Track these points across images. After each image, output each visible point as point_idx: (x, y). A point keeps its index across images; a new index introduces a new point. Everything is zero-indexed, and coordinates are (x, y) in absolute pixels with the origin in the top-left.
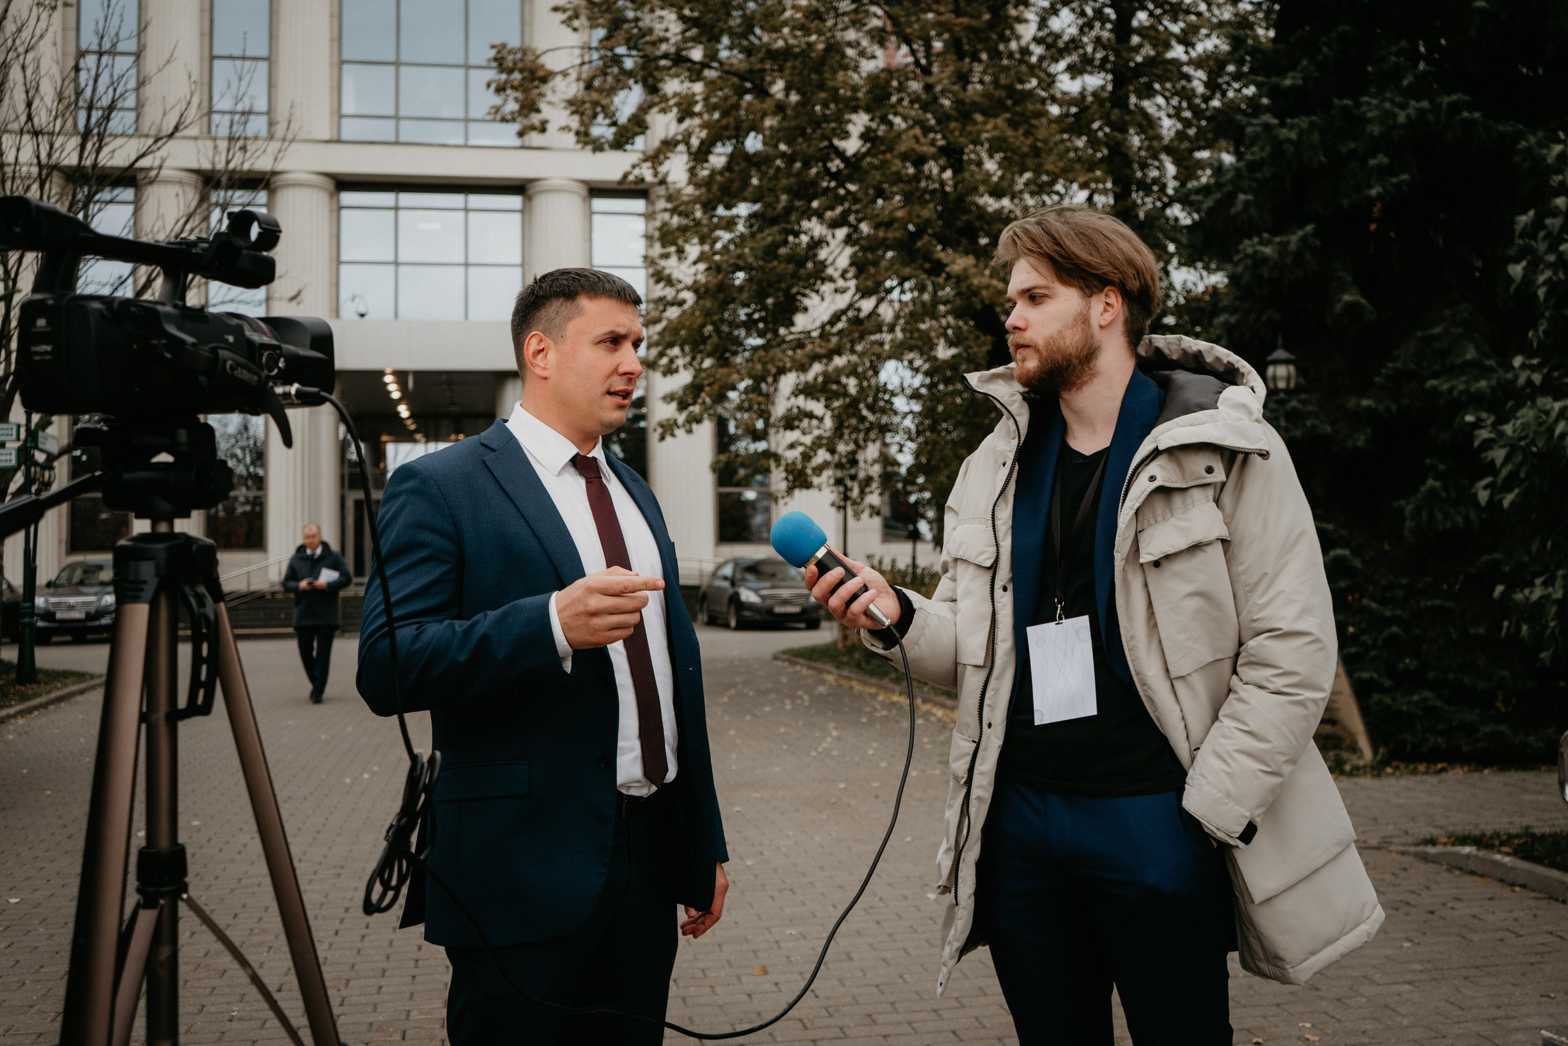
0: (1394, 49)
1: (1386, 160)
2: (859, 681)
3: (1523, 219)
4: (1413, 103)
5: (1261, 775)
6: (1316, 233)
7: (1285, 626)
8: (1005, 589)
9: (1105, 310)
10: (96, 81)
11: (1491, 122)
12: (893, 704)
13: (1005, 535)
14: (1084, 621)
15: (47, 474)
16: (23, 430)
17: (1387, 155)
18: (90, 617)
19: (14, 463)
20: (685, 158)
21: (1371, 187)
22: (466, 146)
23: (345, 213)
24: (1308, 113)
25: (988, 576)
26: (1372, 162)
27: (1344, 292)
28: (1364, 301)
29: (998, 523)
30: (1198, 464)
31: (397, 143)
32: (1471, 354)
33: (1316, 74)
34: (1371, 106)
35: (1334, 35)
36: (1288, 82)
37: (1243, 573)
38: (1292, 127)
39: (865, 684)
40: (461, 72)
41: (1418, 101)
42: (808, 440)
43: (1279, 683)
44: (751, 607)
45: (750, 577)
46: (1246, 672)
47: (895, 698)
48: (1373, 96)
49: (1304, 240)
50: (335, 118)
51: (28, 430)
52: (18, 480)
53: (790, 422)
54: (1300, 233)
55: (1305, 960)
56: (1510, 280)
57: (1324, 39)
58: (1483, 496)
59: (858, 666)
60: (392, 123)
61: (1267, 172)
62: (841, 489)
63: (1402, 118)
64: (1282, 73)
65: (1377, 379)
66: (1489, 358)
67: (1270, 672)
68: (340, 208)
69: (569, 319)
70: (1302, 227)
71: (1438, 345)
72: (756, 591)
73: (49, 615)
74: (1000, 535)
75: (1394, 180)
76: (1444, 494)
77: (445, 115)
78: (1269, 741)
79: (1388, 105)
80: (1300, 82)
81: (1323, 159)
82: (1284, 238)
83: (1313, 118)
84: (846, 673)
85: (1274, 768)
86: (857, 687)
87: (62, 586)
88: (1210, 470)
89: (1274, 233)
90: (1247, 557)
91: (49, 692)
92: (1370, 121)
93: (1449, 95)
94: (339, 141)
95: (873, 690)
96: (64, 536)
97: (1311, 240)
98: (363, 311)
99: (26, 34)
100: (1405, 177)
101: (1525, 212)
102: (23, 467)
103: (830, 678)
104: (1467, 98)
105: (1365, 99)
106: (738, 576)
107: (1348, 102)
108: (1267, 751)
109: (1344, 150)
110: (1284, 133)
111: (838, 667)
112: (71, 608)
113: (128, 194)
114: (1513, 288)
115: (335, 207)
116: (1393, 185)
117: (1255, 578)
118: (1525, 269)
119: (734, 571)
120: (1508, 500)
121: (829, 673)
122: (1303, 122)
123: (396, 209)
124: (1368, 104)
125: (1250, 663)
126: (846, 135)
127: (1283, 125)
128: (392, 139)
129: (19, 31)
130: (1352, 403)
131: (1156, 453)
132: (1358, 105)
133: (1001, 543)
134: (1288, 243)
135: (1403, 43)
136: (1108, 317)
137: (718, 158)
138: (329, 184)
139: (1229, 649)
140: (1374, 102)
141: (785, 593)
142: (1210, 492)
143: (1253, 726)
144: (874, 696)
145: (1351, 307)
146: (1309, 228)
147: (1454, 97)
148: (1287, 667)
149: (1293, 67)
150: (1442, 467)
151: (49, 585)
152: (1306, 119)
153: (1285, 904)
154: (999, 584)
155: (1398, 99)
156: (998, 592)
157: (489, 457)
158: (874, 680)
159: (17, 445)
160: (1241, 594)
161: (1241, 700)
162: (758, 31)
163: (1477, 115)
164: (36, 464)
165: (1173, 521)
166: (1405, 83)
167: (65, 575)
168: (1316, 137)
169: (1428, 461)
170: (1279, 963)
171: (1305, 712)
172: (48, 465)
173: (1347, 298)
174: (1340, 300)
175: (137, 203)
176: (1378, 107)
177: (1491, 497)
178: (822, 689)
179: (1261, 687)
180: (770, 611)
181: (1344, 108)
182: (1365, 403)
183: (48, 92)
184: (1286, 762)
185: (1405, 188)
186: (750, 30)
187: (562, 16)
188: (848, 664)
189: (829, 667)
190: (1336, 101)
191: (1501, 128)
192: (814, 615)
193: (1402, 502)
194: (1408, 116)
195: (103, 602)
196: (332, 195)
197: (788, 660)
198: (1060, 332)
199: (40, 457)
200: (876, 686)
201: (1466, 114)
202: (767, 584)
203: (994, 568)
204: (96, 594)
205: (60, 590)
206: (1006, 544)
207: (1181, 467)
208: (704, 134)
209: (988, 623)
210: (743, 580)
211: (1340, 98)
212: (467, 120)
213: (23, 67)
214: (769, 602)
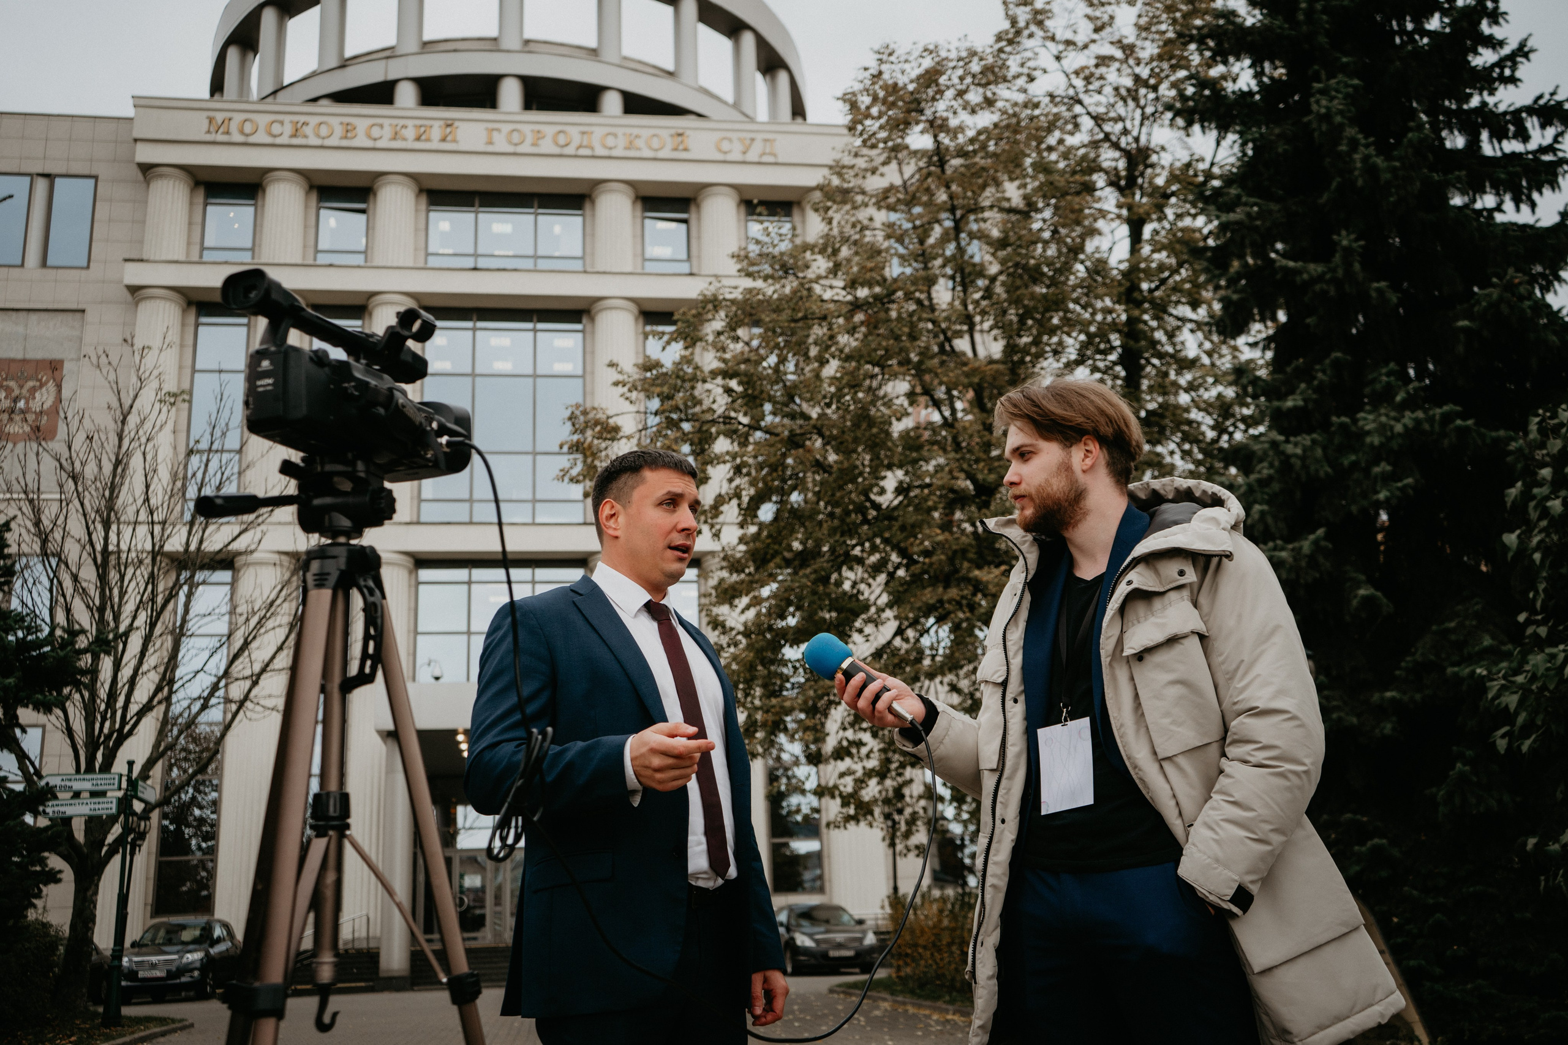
0: (1384, 371)
1: (1389, 468)
2: (914, 1005)
3: (1513, 492)
4: (1408, 413)
5: (1249, 842)
6: (1327, 537)
7: (1262, 704)
8: (1016, 701)
9: (1086, 456)
10: (206, 465)
11: (1483, 430)
12: (948, 1021)
13: (1016, 654)
14: (1085, 722)
15: (143, 824)
16: (124, 779)
17: (1389, 464)
18: (171, 975)
19: (114, 811)
20: (736, 510)
21: (1377, 492)
22: (534, 524)
23: (421, 588)
24: (1309, 433)
25: (1000, 691)
26: (1377, 470)
27: (1359, 588)
28: (1379, 594)
29: (1008, 644)
30: (1170, 569)
31: (471, 523)
32: (1487, 641)
33: (1314, 396)
34: (1368, 420)
35: (1327, 361)
36: (1290, 403)
37: (1223, 663)
38: (1296, 444)
39: (920, 1006)
40: (530, 458)
41: (1413, 412)
42: (858, 768)
43: (1259, 757)
44: (806, 951)
45: (804, 923)
46: (1231, 751)
47: (949, 1017)
48: (1370, 412)
49: (1316, 543)
50: (415, 502)
51: (129, 779)
52: (117, 830)
53: (841, 753)
54: (1312, 537)
55: (1314, 1034)
56: (1505, 548)
57: (1318, 367)
58: (1502, 744)
59: (912, 992)
60: (467, 505)
61: (1276, 486)
62: (890, 823)
63: (1399, 428)
64: (1282, 397)
65: (1398, 673)
66: (1504, 644)
67: (1250, 747)
68: (418, 583)
69: (633, 488)
70: (1313, 532)
71: (1453, 637)
72: (811, 936)
73: (132, 975)
74: (1010, 654)
75: (1399, 484)
76: (1475, 779)
77: (514, 497)
78: (1253, 810)
79: (1383, 419)
80: (1301, 403)
81: (1329, 470)
82: (1296, 545)
83: (1315, 436)
84: (900, 999)
85: (1260, 836)
86: (911, 1010)
87: (146, 945)
88: (1182, 573)
89: (1288, 540)
90: (1224, 648)
91: (133, 1033)
92: (1368, 433)
93: (1440, 407)
94: (418, 523)
95: (927, 1012)
96: (150, 900)
97: (1323, 543)
98: (437, 674)
99: (148, 426)
100: (1410, 480)
101: (1512, 486)
102: (122, 818)
103: (886, 1005)
104: (1458, 408)
105: (1361, 415)
106: (793, 922)
107: (1344, 419)
108: (1252, 819)
109: (1346, 462)
110: (1290, 449)
111: (892, 994)
112: (153, 966)
113: (225, 576)
114: (1510, 555)
115: (413, 582)
116: (1398, 489)
117: (1234, 666)
118: (1519, 537)
119: (789, 917)
120: (1526, 746)
121: (884, 1000)
122: (1306, 440)
123: (469, 583)
124: (1365, 419)
125: (1235, 742)
126: (882, 491)
127: (1287, 441)
128: (467, 520)
129: (142, 422)
130: (1376, 697)
131: (1136, 562)
132: (1355, 421)
133: (1011, 661)
134: (1301, 548)
135: (1392, 365)
136: (1089, 462)
137: (767, 512)
138: (409, 562)
139: (1215, 733)
140: (1371, 417)
141: (839, 937)
142: (1186, 593)
143: (1238, 796)
144: (929, 1017)
145: (1367, 599)
146: (1321, 532)
147: (1446, 408)
148: (1265, 741)
149: (1292, 392)
150: (1469, 753)
151: (134, 945)
152: (1308, 438)
153: (1287, 975)
154: (1009, 696)
155: (1393, 414)
156: (1009, 703)
157: (577, 598)
158: (928, 1003)
159: (120, 794)
160: (1221, 682)
161: (1228, 776)
162: (798, 400)
163: (1470, 422)
164: (134, 814)
165: (1152, 620)
166: (1398, 398)
167: (149, 936)
168: (1319, 452)
169: (1455, 748)
170: (1288, 1037)
171: (1288, 784)
172: (145, 816)
173: (1362, 592)
174: (1356, 596)
175: (233, 584)
176: (1374, 421)
177: (1510, 744)
178: (877, 1013)
179: (1245, 762)
180: (825, 955)
181: (1342, 425)
182: (1389, 694)
183: (164, 474)
184: (1272, 830)
185: (1411, 492)
186: (791, 399)
187: (621, 390)
188: (902, 992)
189: (884, 995)
190: (1334, 419)
191: (1494, 434)
192: (868, 958)
193: (1434, 790)
194: (1405, 426)
195: (184, 960)
196: (410, 572)
197: (843, 992)
198: (1047, 480)
199: (138, 807)
200: (929, 1007)
201: (1459, 422)
202: (822, 929)
203: (1004, 684)
204: (177, 952)
205: (144, 950)
206: (1017, 662)
207: (1157, 572)
208: (752, 491)
209: (1001, 732)
210: (799, 926)
211: (1339, 416)
212: (534, 501)
213: (144, 454)
214: (824, 946)
